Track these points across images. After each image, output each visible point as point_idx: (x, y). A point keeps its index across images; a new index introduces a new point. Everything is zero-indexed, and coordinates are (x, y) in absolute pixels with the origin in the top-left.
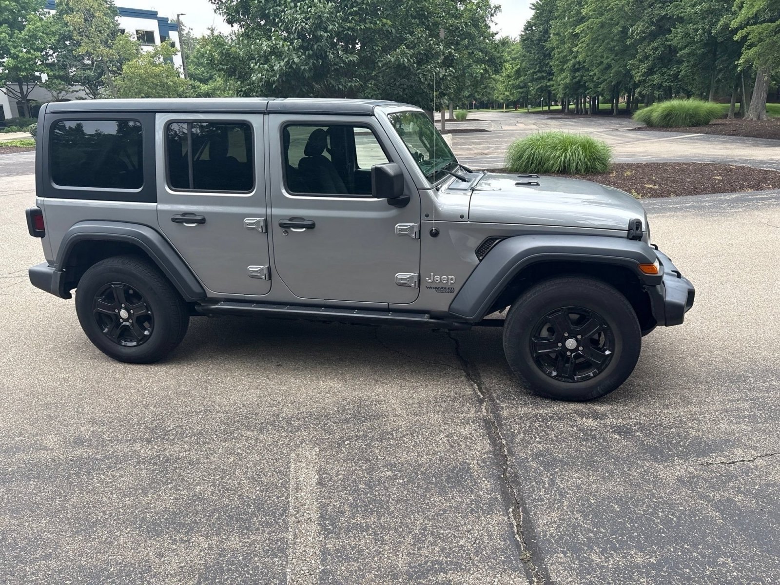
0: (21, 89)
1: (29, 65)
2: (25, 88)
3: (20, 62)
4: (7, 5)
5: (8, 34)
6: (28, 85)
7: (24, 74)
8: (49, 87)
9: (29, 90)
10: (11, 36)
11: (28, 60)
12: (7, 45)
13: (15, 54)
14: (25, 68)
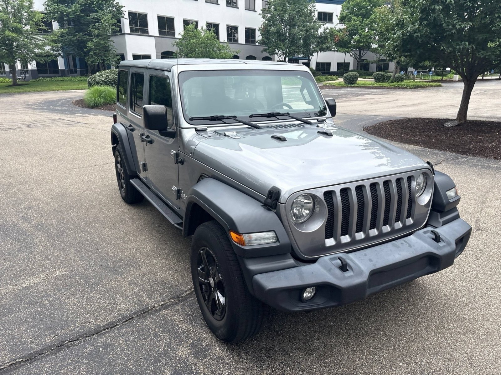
0: (360, 53)
1: (366, 39)
2: (362, 52)
3: (363, 38)
4: (364, 5)
5: (360, 22)
6: (363, 51)
7: (362, 44)
8: (374, 52)
9: (364, 54)
10: (361, 22)
11: (366, 36)
12: (357, 28)
13: (360, 33)
14: (364, 41)
